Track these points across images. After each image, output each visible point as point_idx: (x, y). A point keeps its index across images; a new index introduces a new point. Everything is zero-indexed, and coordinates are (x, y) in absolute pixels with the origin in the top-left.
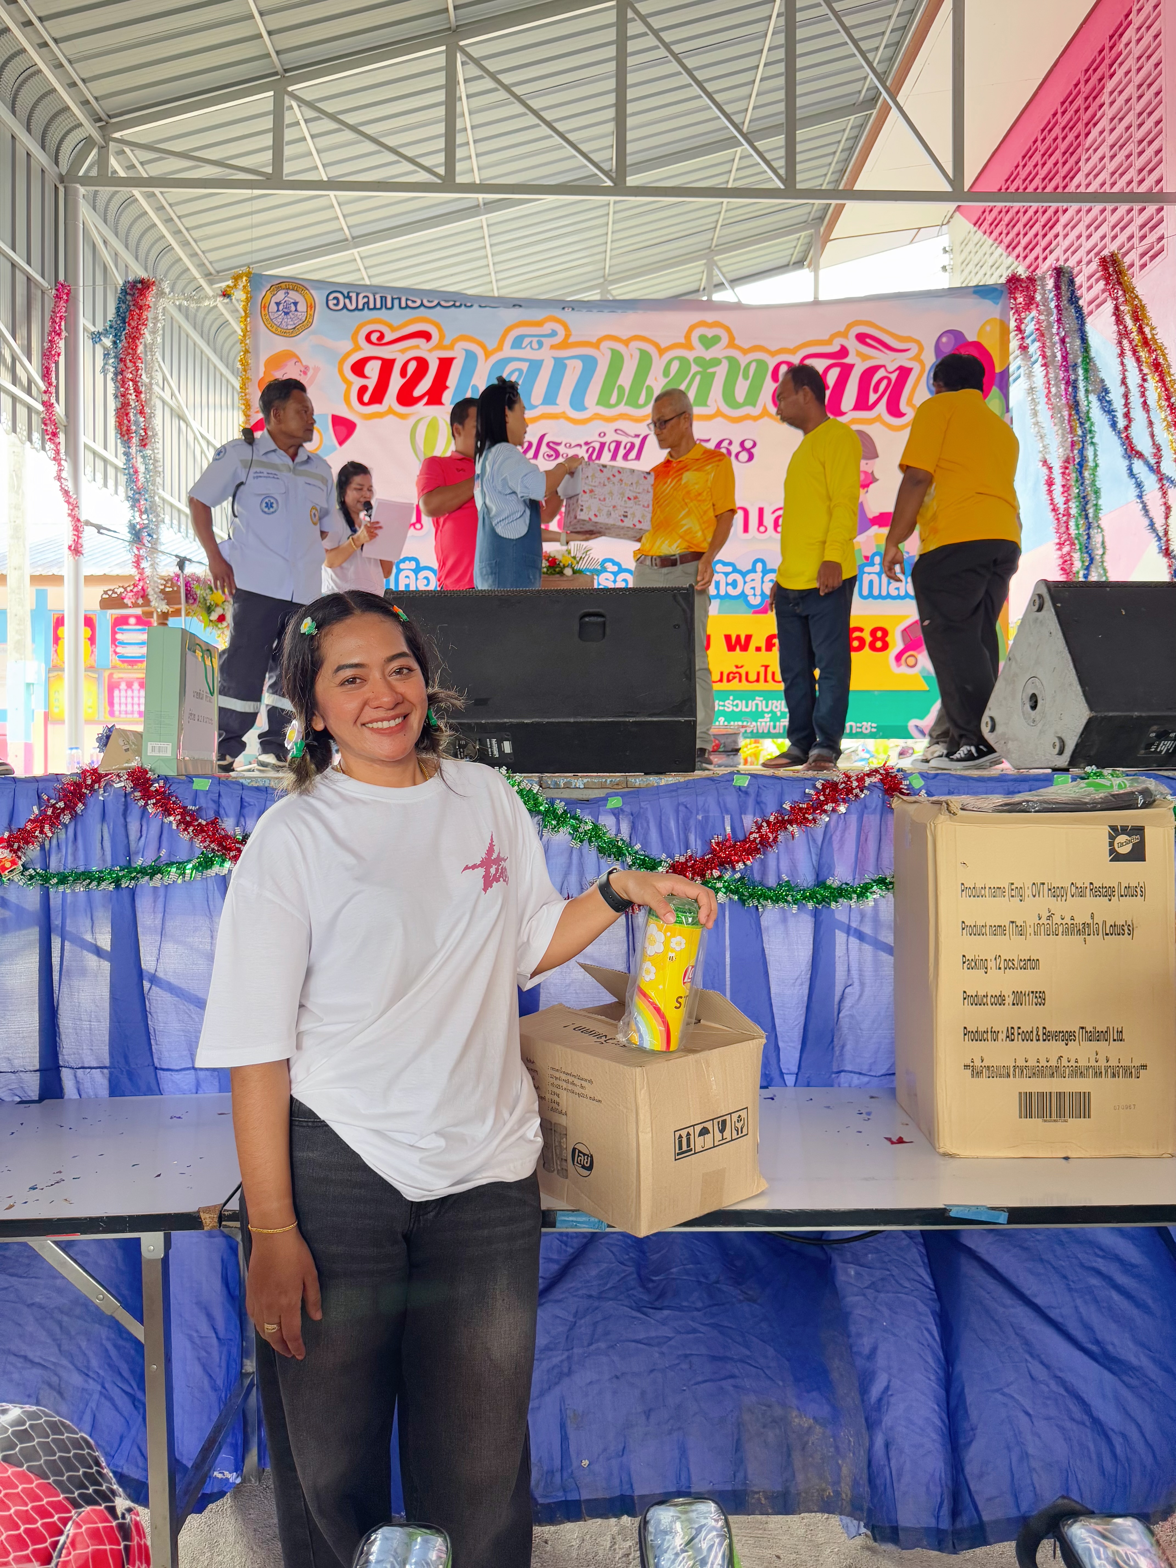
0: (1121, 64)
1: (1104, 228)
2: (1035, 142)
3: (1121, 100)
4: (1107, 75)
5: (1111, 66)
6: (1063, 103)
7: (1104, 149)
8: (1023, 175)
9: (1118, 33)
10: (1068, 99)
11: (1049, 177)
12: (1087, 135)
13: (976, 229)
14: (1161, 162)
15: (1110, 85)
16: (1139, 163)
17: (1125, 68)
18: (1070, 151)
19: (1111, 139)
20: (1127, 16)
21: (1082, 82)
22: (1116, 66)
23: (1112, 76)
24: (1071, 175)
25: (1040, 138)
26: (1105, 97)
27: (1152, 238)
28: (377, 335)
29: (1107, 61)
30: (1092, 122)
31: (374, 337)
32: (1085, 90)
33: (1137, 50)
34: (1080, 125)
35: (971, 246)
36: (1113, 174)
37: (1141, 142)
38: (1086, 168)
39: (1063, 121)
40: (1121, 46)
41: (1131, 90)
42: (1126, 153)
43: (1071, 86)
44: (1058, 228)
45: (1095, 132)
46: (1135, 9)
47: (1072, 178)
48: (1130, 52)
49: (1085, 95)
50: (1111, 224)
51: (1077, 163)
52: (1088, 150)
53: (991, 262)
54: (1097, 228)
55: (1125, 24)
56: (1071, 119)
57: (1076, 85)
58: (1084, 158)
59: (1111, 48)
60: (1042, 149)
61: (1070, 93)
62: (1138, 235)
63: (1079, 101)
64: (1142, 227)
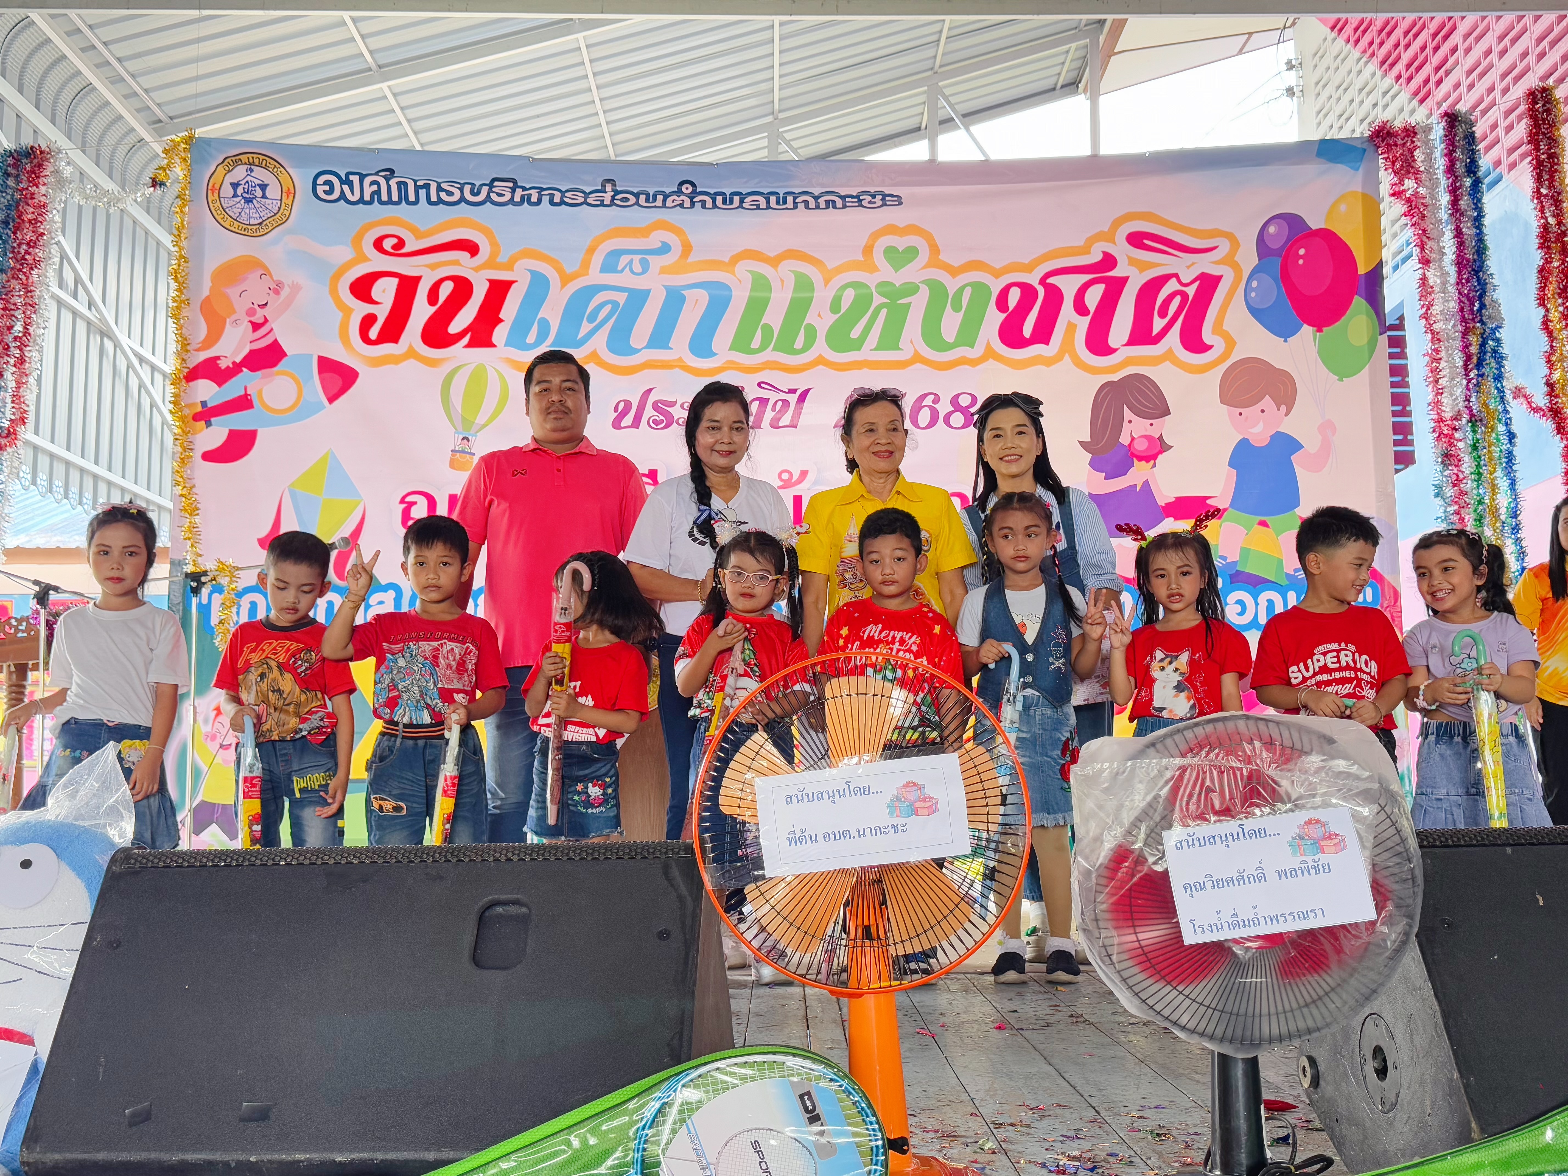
1: (1525, 42)
13: (1334, 34)
28: (392, 241)
31: (388, 244)
35: (1328, 60)
44: (1456, 38)
50: (1535, 36)
53: (1359, 83)
54: (1514, 41)
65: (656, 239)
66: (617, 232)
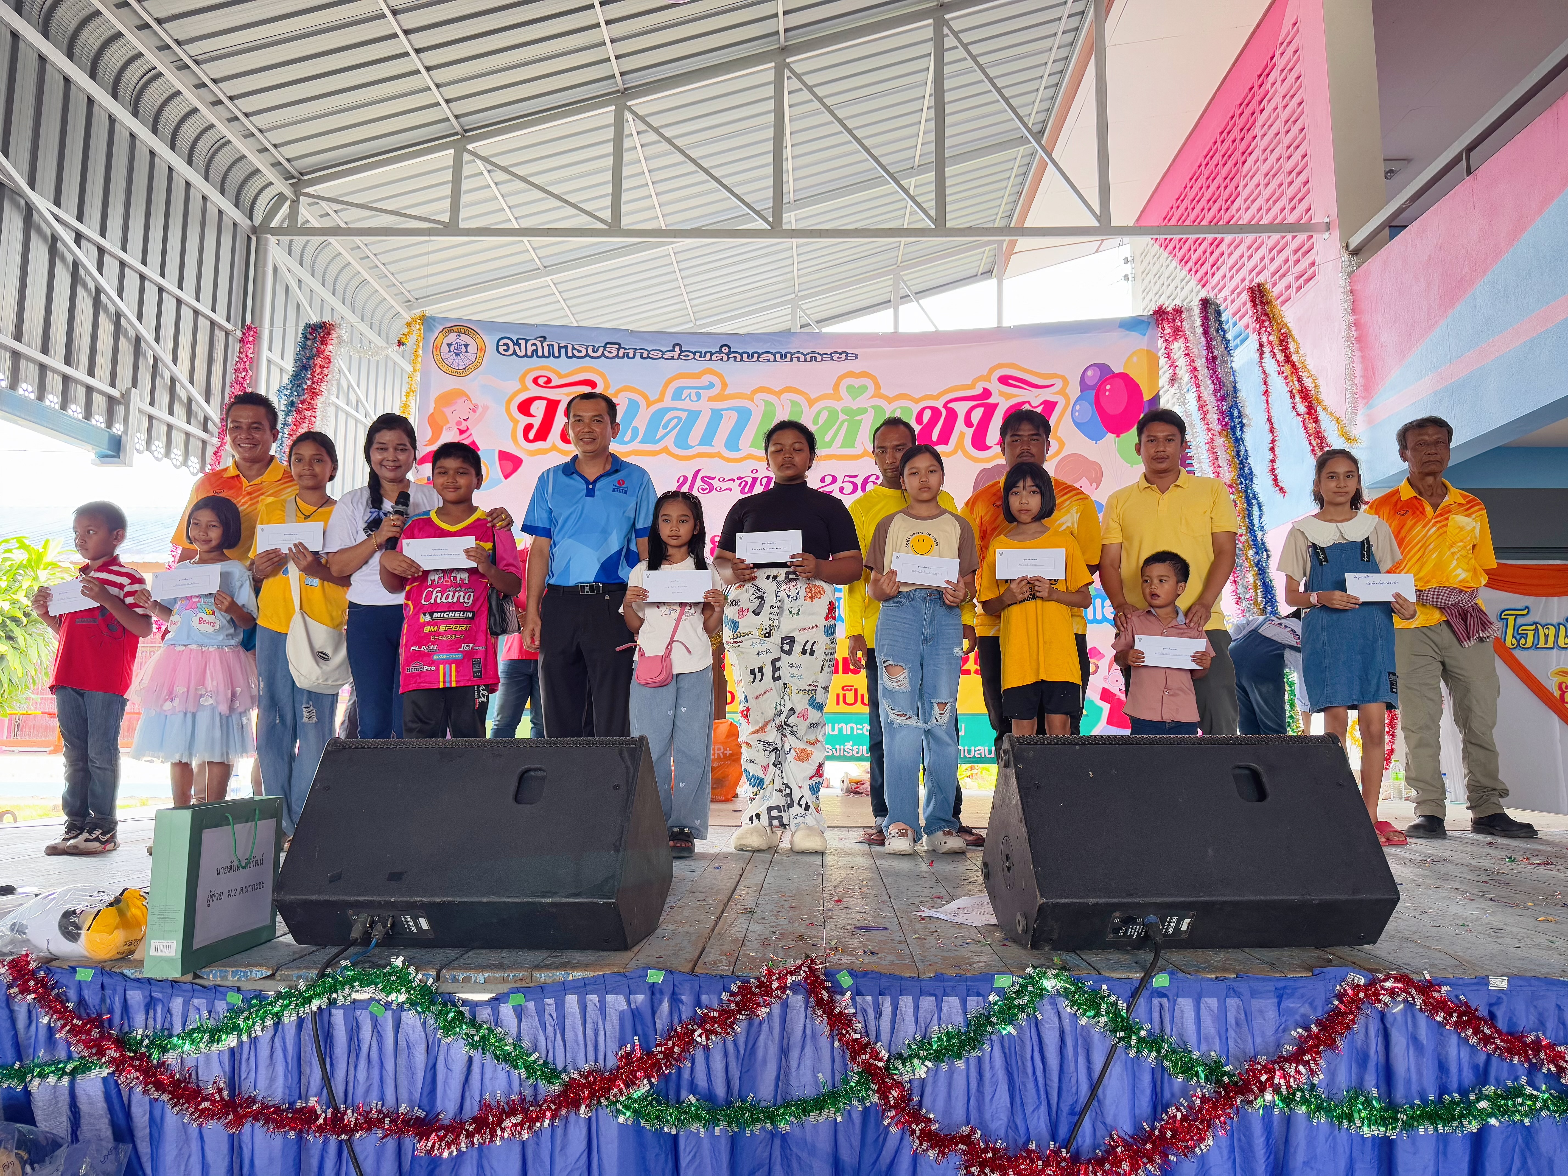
0: (1269, 101)
1: (1263, 250)
2: (1200, 166)
3: (1271, 134)
4: (1258, 111)
5: (1261, 102)
6: (1222, 133)
7: (1259, 177)
8: (1191, 195)
9: (1264, 74)
10: (1226, 130)
11: (1213, 200)
12: (1244, 163)
14: (1308, 192)
15: (1261, 119)
16: (1290, 192)
17: (1272, 105)
18: (1230, 178)
19: (1265, 168)
20: (1272, 58)
21: (1237, 116)
22: (1264, 102)
23: (1262, 111)
24: (1231, 199)
25: (1204, 164)
26: (1257, 130)
27: (1305, 263)
28: (544, 379)
29: (1257, 98)
30: (1247, 152)
31: (541, 381)
32: (1241, 122)
33: (1282, 90)
34: (1237, 154)
35: (1149, 258)
36: (1268, 200)
37: (1290, 173)
38: (1244, 194)
39: (1223, 149)
40: (1268, 85)
41: (1278, 125)
42: (1279, 182)
43: (1228, 119)
44: (1223, 246)
45: (1250, 161)
46: (1278, 52)
47: (1233, 202)
48: (1276, 91)
49: (1240, 127)
50: (1269, 247)
51: (1236, 188)
52: (1245, 176)
53: (1167, 273)
54: (1257, 250)
55: (1270, 66)
56: (1229, 148)
57: (1232, 117)
58: (1242, 184)
59: (1260, 86)
60: (1206, 173)
61: (1228, 124)
62: (1293, 259)
63: (1235, 132)
64: (1296, 251)
65: (706, 379)
66: (681, 376)
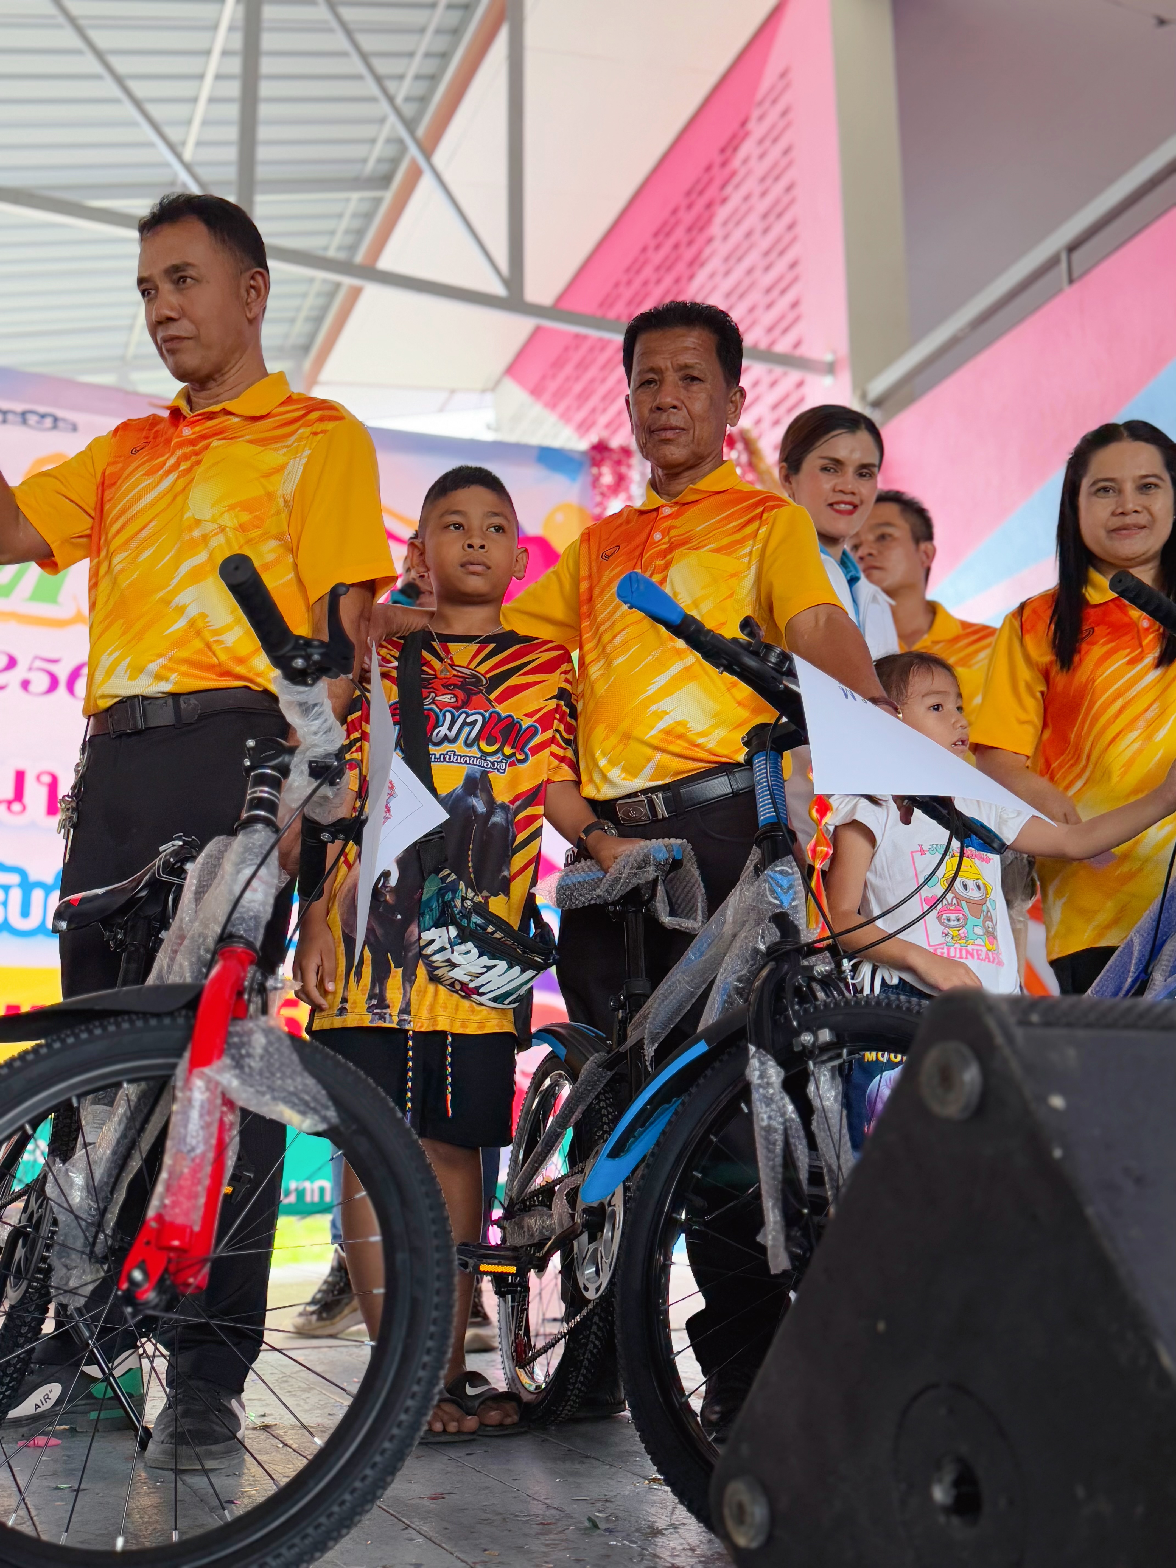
0: (737, 186)
3: (738, 234)
4: (718, 200)
5: (723, 188)
6: (656, 235)
9: (731, 146)
10: (663, 231)
15: (722, 213)
16: (768, 319)
17: (743, 191)
21: (682, 209)
22: (730, 187)
23: (724, 201)
26: (716, 229)
29: (717, 183)
30: (697, 262)
32: (687, 218)
33: (760, 168)
34: (681, 267)
37: (768, 290)
39: (657, 258)
41: (752, 221)
43: (666, 214)
46: (756, 113)
48: (749, 170)
49: (686, 226)
55: (740, 136)
56: (667, 258)
57: (673, 213)
59: (723, 164)
61: (665, 223)
62: (770, 417)
63: (679, 234)
64: (775, 407)
